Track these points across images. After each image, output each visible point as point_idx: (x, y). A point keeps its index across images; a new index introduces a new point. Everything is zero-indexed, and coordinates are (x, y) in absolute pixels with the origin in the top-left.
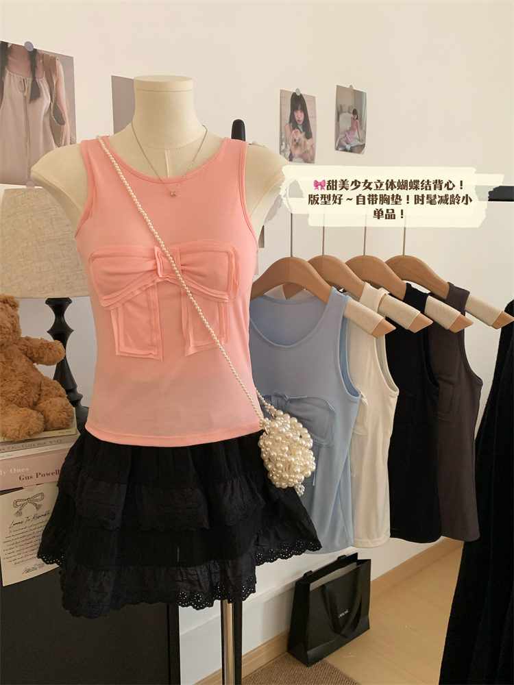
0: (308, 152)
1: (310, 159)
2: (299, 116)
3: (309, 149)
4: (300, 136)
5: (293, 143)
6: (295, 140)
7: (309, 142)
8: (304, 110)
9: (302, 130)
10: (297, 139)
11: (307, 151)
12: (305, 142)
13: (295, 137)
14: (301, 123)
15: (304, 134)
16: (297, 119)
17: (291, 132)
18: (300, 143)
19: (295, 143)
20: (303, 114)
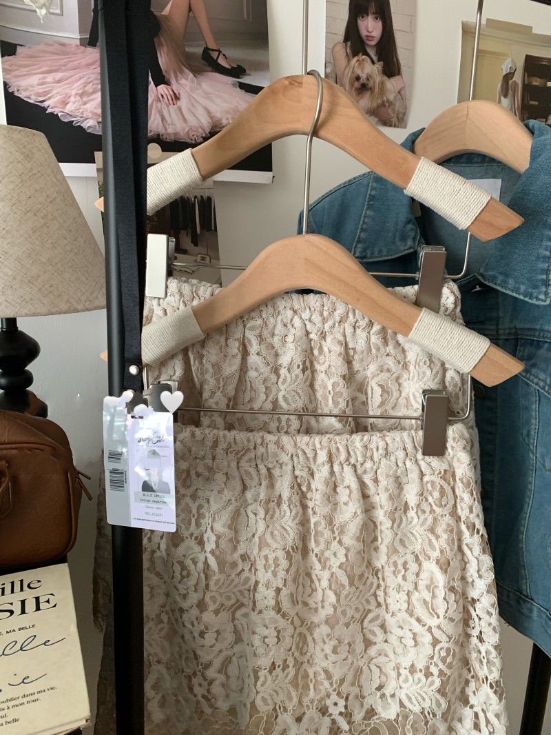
0: (391, 104)
1: (394, 120)
2: (371, 27)
3: (391, 97)
4: (370, 69)
5: (352, 85)
6: (358, 78)
7: (392, 84)
8: (384, 14)
9: (375, 58)
10: (363, 76)
11: (388, 101)
12: (382, 83)
13: (359, 72)
14: (373, 43)
15: (379, 66)
16: (364, 33)
17: (349, 61)
18: (371, 84)
19: (357, 85)
20: (379, 24)
